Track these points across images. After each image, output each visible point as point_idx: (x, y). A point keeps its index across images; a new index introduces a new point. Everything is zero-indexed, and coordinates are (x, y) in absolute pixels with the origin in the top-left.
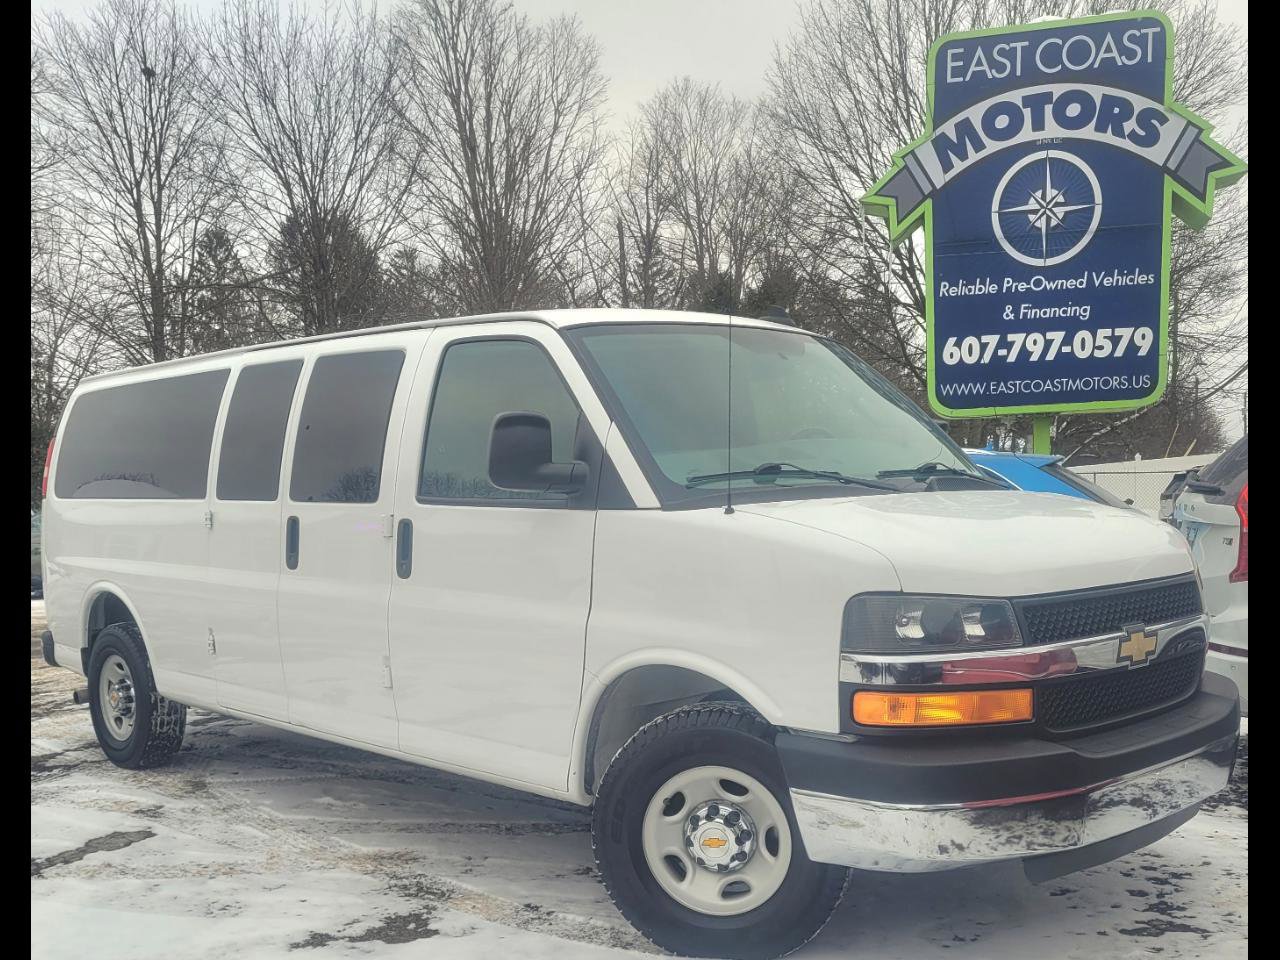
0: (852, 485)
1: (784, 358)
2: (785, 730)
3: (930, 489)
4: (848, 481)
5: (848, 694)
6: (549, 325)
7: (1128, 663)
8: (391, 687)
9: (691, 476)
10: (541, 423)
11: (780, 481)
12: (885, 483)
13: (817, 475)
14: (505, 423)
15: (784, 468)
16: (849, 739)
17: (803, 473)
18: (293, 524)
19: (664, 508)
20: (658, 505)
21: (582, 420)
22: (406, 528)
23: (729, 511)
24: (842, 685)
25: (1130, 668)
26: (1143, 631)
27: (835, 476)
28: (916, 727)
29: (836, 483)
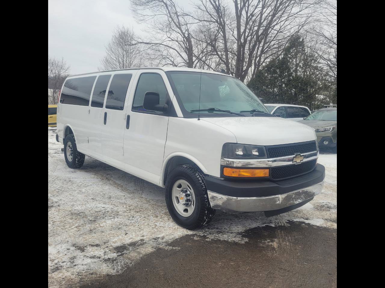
0: (233, 114)
1: (221, 82)
2: (208, 175)
3: (253, 116)
4: (232, 113)
5: (222, 167)
6: (163, 70)
7: (295, 163)
8: (124, 155)
9: (192, 110)
10: (157, 95)
11: (214, 112)
12: (242, 114)
13: (224, 111)
14: (148, 94)
15: (215, 109)
16: (223, 179)
17: (220, 111)
18: (106, 114)
19: (184, 117)
20: (183, 116)
21: (167, 94)
22: (128, 117)
23: (199, 119)
24: (221, 166)
25: (296, 164)
26: (300, 155)
27: (228, 112)
28: (239, 177)
29: (229, 114)
